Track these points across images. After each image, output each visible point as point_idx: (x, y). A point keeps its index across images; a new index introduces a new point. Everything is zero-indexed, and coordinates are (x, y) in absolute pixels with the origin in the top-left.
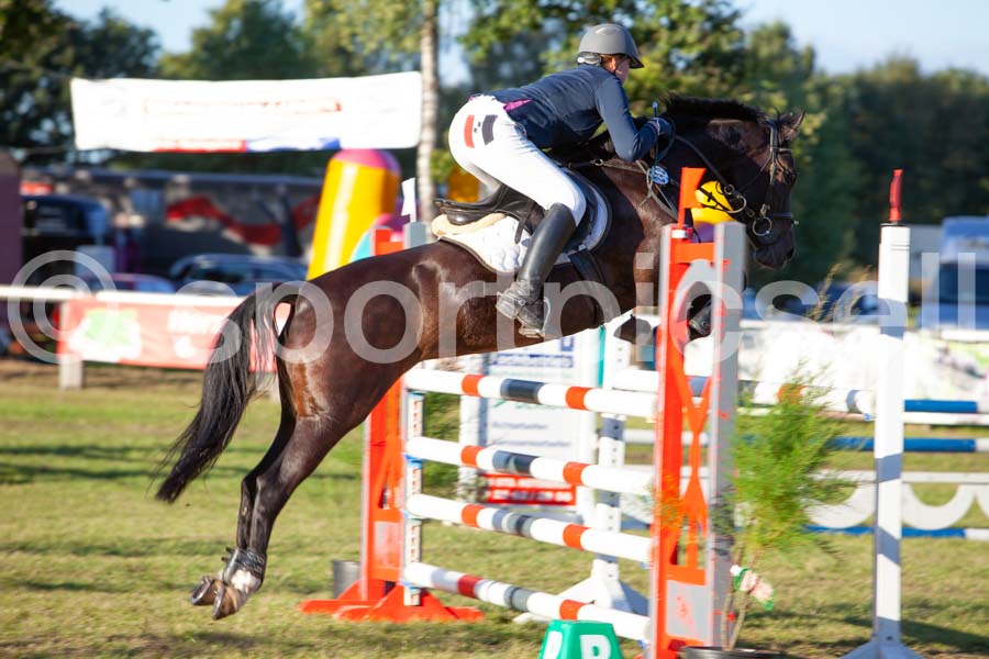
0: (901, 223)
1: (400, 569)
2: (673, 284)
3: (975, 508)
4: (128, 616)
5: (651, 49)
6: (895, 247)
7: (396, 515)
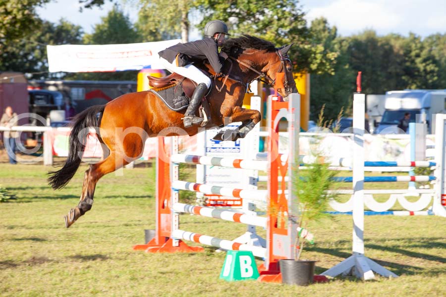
0: (362, 92)
1: (171, 232)
2: (273, 118)
3: (397, 203)
4: (65, 253)
5: (270, 28)
6: (359, 102)
7: (169, 212)
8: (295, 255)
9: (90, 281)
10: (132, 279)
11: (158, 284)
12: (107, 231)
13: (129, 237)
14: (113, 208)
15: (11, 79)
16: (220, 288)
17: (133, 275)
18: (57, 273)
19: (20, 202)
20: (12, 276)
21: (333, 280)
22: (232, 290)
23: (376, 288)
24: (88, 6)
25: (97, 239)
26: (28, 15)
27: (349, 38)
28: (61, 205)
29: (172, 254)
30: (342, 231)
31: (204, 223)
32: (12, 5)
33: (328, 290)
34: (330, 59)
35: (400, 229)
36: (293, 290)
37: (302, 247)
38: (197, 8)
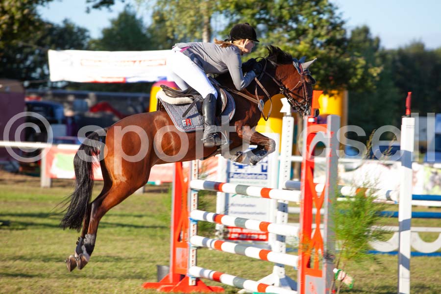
0: (411, 115)
1: (187, 269)
2: (309, 143)
5: (305, 38)
6: (408, 127)
7: (185, 245)
14: (120, 239)
15: (7, 87)
19: (13, 229)
24: (96, 7)
26: (28, 15)
32: (10, 3)
34: (372, 75)
37: (338, 290)
38: (221, 12)
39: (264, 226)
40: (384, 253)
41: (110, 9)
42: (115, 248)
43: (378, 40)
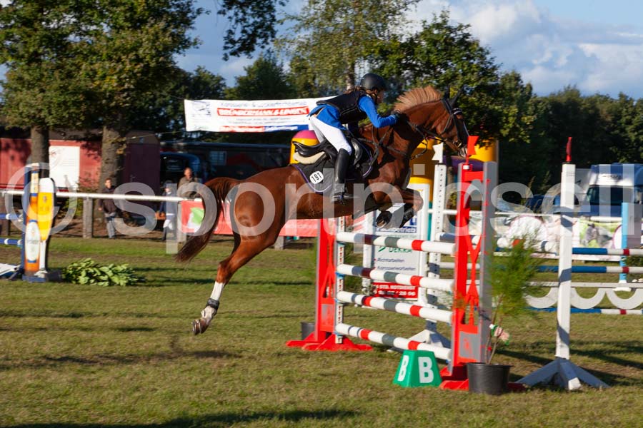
0: (571, 163)
1: (334, 326)
5: (454, 84)
6: (568, 174)
7: (331, 301)
8: (486, 358)
9: (236, 382)
10: (287, 381)
11: (318, 389)
12: (255, 323)
13: (282, 331)
14: (260, 297)
15: (141, 138)
16: (393, 395)
17: (289, 377)
18: (198, 371)
19: (149, 286)
20: (144, 373)
21: (532, 389)
22: (408, 398)
23: (584, 400)
24: (234, 54)
25: (243, 332)
26: (163, 62)
27: (546, 98)
28: (198, 291)
29: (334, 353)
30: (539, 331)
31: (371, 316)
32: (145, 50)
33: (525, 401)
34: (525, 124)
35: (609, 329)
36: (484, 400)
37: (494, 349)
38: (365, 58)
39: (415, 281)
40: (539, 309)
41: (250, 55)
42: (256, 305)
43: (530, 87)
